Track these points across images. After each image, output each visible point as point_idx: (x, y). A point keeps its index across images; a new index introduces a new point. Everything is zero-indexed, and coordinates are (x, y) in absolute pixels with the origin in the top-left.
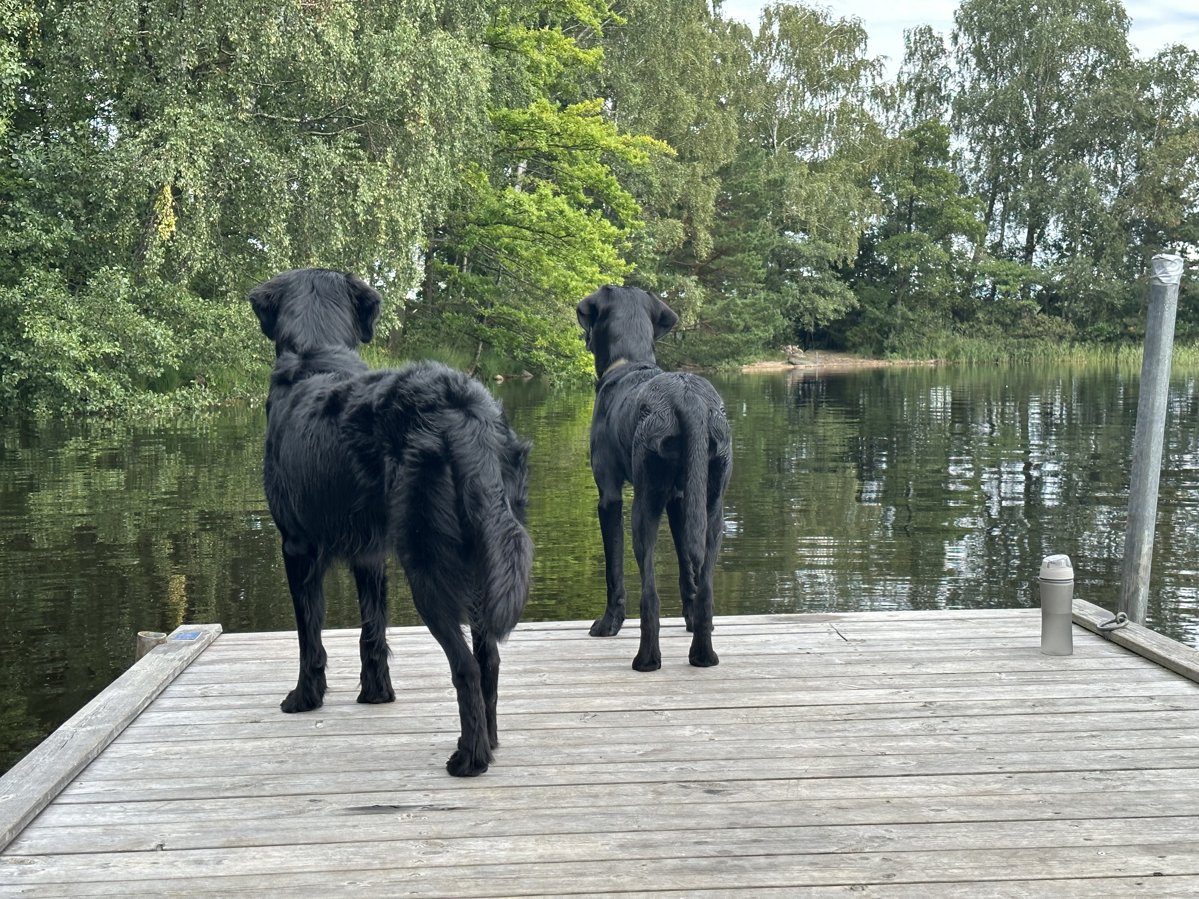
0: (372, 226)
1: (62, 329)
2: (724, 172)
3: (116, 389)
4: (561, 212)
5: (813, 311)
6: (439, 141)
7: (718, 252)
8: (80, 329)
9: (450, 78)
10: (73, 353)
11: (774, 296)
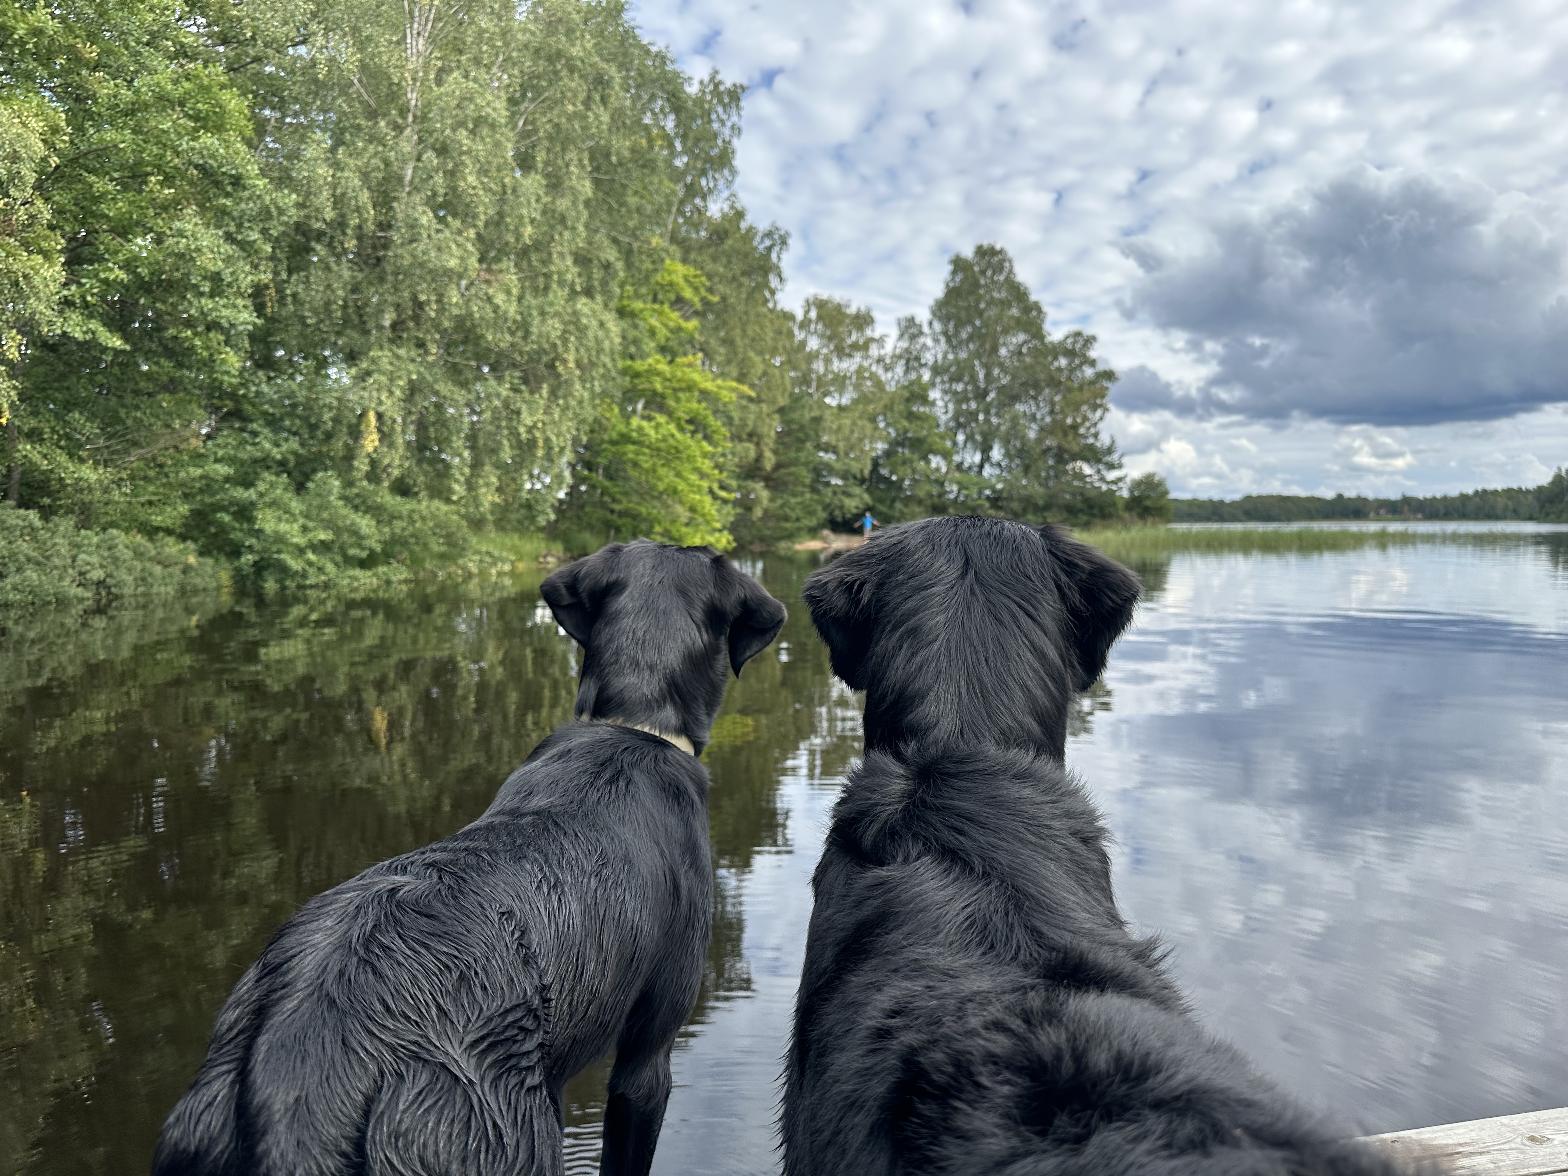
0: (532, 443)
1: (287, 521)
2: (781, 411)
3: (330, 568)
4: (673, 436)
5: (842, 507)
6: (583, 380)
7: (778, 466)
8: (301, 521)
9: (590, 334)
10: (295, 540)
11: (816, 497)
